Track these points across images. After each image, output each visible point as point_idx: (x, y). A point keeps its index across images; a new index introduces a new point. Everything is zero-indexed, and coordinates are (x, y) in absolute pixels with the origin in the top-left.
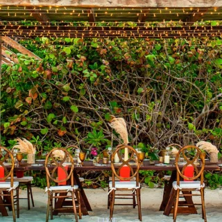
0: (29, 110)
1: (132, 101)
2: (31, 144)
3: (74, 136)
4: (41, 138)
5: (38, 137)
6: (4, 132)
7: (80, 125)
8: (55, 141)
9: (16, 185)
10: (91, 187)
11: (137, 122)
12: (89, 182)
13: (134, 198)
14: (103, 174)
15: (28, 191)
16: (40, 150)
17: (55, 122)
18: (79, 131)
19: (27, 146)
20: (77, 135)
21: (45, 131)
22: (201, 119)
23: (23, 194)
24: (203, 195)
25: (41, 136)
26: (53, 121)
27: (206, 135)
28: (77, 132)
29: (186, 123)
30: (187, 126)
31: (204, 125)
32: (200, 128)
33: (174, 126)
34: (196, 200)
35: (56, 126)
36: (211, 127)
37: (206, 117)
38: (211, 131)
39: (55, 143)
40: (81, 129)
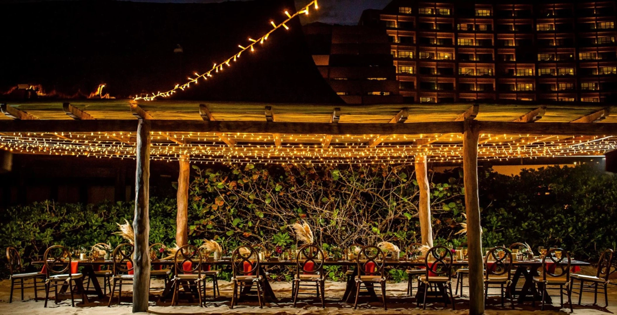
0: (215, 215)
1: (317, 208)
2: (217, 244)
3: (259, 237)
4: (226, 239)
5: (224, 238)
6: (190, 234)
7: (265, 228)
8: (240, 241)
9: (203, 276)
10: (276, 280)
11: (322, 226)
12: (274, 276)
13: (318, 289)
14: (288, 270)
15: (214, 283)
16: (225, 248)
17: (241, 226)
18: (264, 233)
19: (213, 245)
20: (262, 237)
21: (230, 233)
22: (386, 223)
23: (210, 285)
24: (383, 287)
25: (227, 237)
26: (238, 225)
27: (390, 237)
28: (262, 233)
29: (370, 227)
30: (371, 230)
31: (389, 229)
32: (385, 232)
33: (359, 229)
34: (378, 290)
35: (241, 229)
36: (396, 230)
37: (390, 222)
38: (395, 234)
39: (240, 244)
40: (267, 232)
